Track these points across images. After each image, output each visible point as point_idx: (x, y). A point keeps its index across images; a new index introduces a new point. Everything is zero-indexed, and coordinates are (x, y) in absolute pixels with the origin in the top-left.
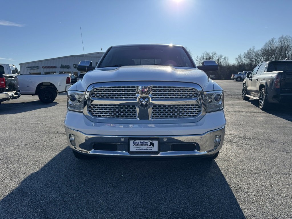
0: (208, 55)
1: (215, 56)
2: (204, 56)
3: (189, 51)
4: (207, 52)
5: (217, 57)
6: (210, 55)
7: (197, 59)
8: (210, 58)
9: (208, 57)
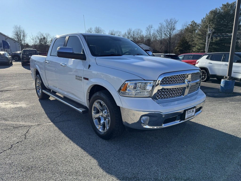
0: (42, 35)
1: (49, 37)
2: (39, 36)
3: (24, 29)
4: (42, 33)
5: (50, 38)
6: (44, 35)
7: (32, 38)
8: (44, 38)
9: (42, 37)
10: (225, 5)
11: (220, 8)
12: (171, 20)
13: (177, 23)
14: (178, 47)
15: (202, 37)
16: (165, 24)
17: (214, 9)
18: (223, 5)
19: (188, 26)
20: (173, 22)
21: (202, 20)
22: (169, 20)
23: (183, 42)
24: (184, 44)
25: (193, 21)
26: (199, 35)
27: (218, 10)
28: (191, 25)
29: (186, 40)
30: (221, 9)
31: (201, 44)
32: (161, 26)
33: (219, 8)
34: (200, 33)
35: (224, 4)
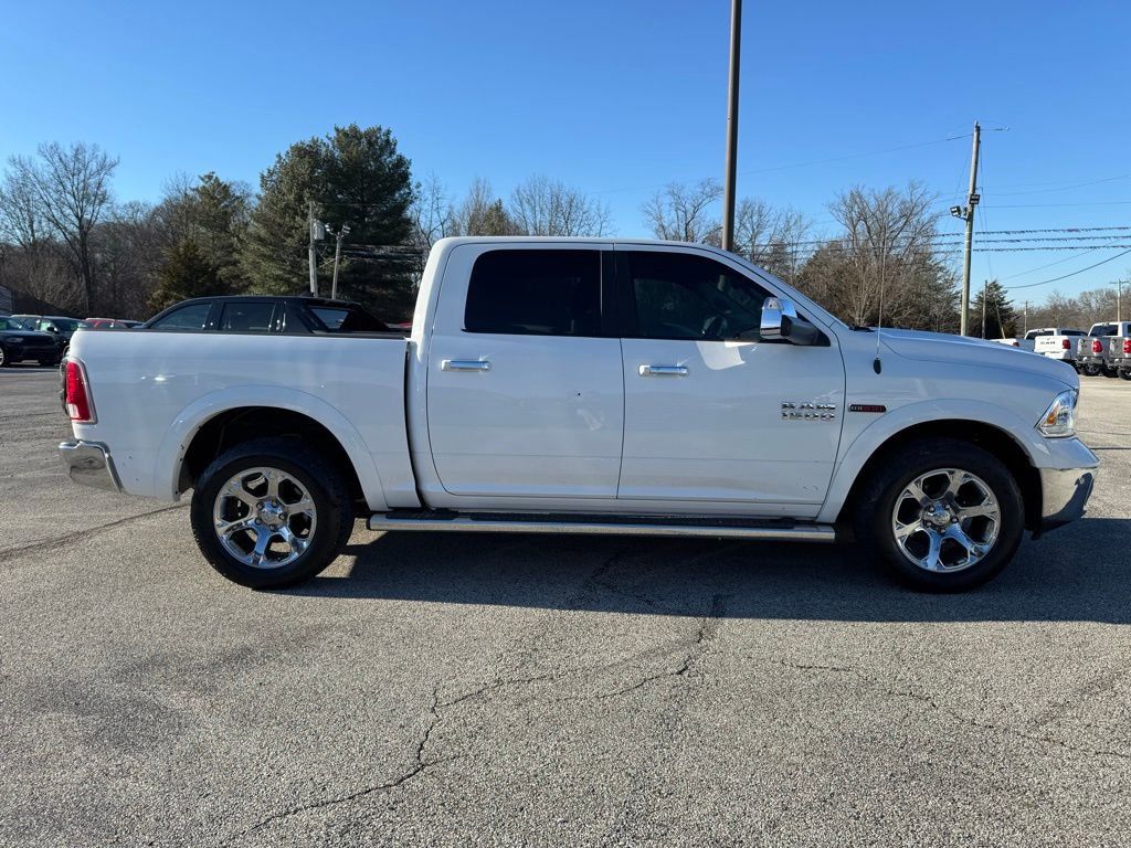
10: (346, 134)
11: (330, 139)
12: (77, 150)
13: (113, 170)
14: (169, 288)
15: (273, 250)
16: (43, 167)
17: (308, 141)
18: (337, 130)
19: (190, 193)
20: (93, 166)
21: (263, 177)
22: (70, 153)
23: (189, 267)
24: (198, 278)
25: (210, 177)
26: (260, 240)
27: (324, 149)
28: (203, 192)
29: (201, 260)
30: (331, 145)
31: (275, 280)
32: (25, 176)
33: (326, 141)
34: (263, 232)
35: (341, 127)
